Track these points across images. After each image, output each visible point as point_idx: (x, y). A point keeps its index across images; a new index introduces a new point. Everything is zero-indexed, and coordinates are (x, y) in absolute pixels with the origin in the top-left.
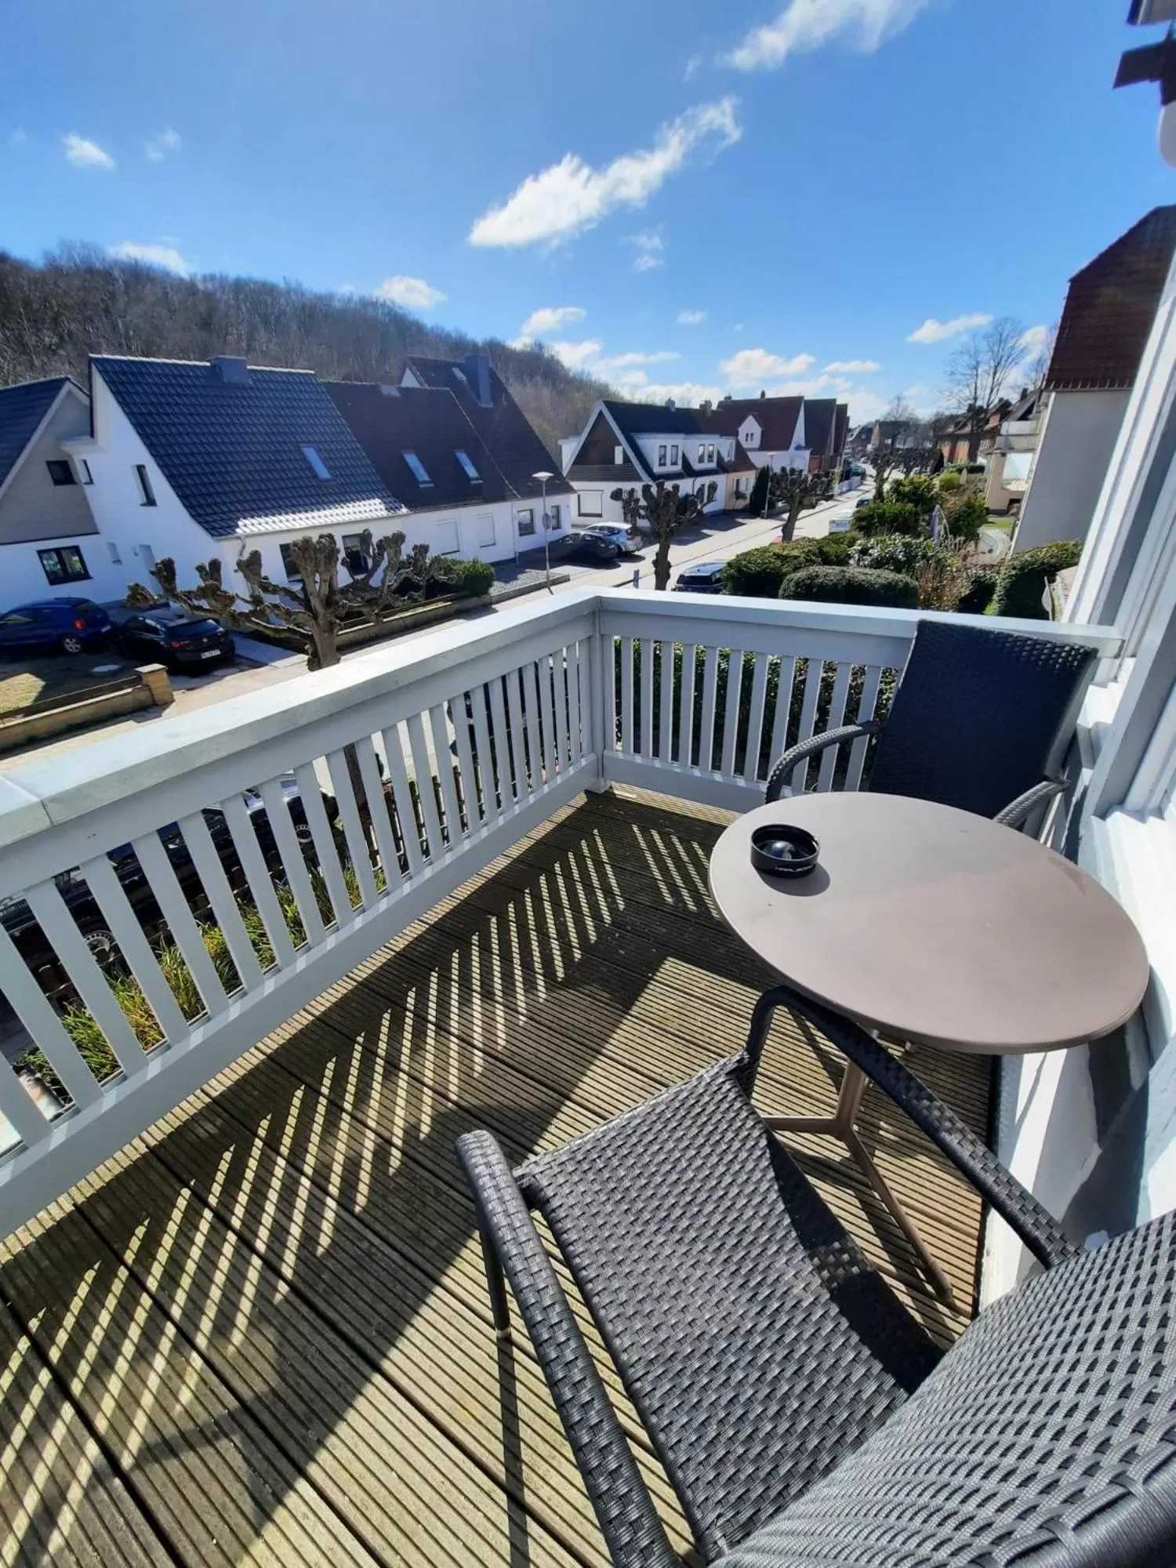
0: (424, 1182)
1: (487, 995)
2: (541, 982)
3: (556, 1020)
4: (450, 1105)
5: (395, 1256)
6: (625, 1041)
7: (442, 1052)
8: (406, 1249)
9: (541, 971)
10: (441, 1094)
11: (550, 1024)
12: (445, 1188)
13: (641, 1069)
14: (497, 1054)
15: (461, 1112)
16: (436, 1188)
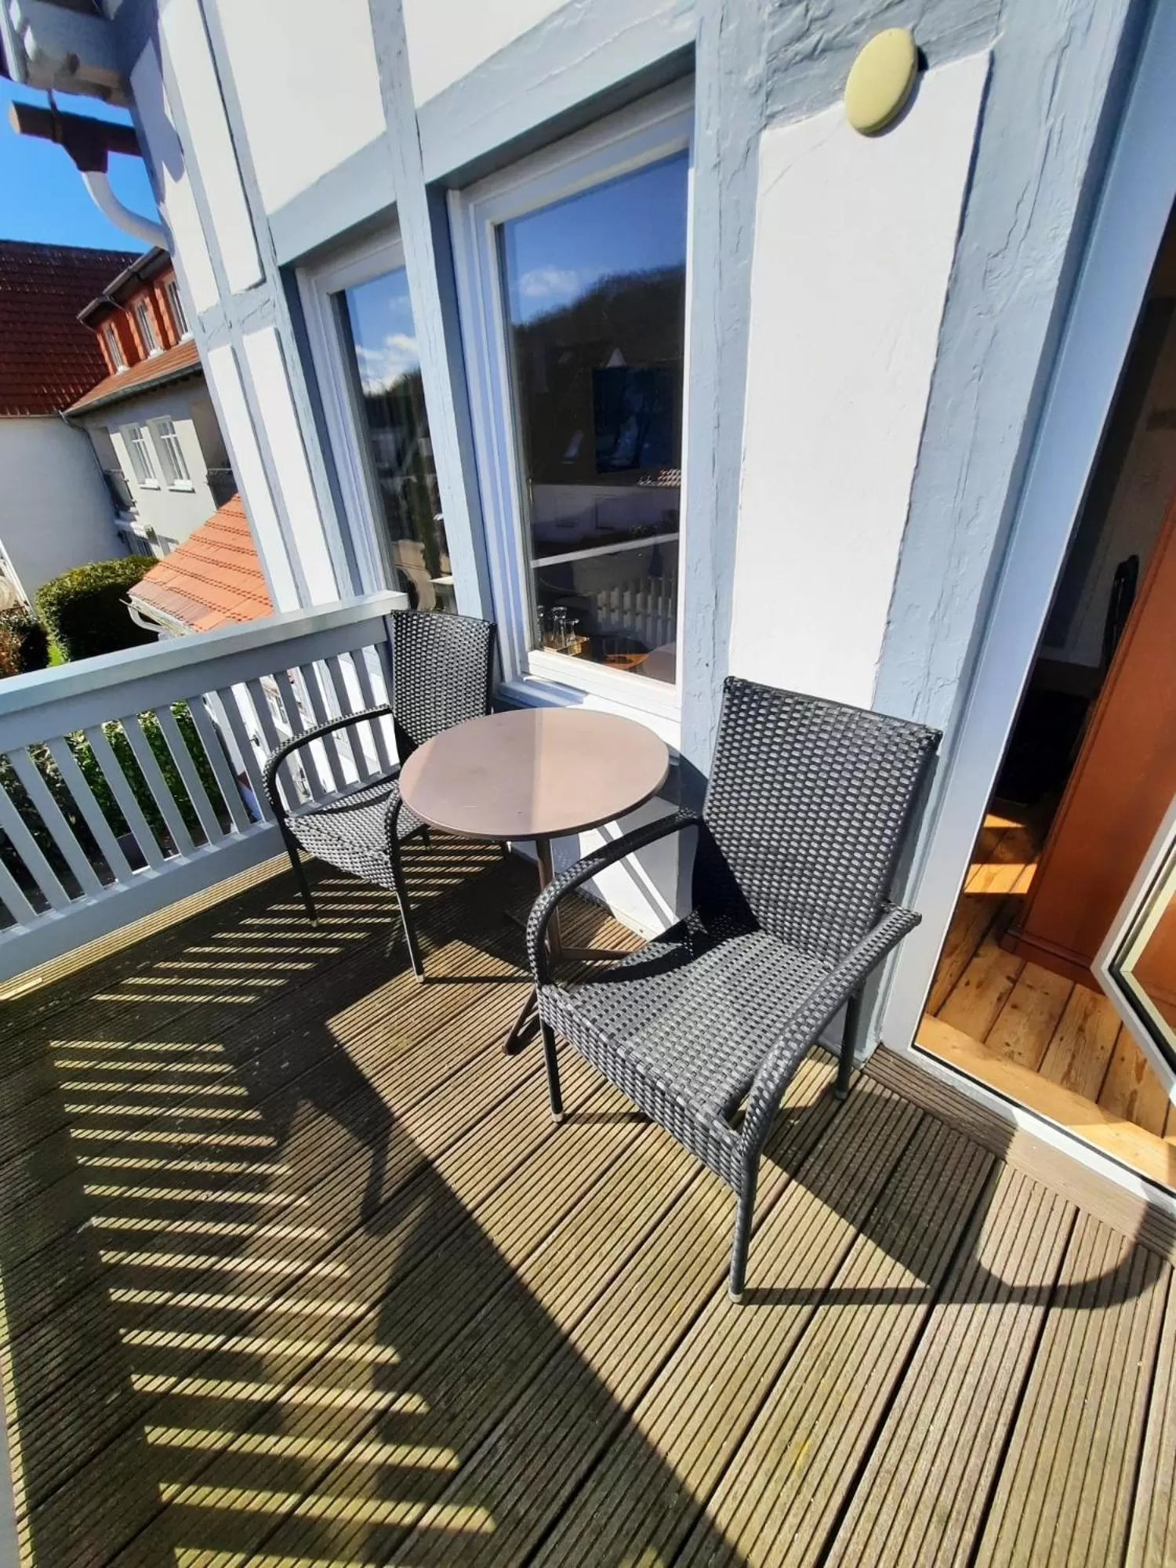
0: (456, 1356)
1: (233, 1246)
2: (261, 1169)
3: (328, 1160)
4: (371, 1315)
5: (525, 1398)
6: (398, 1090)
7: (285, 1327)
8: (524, 1381)
9: (244, 1165)
10: (347, 1330)
11: (329, 1167)
12: (472, 1324)
13: (435, 1084)
14: (333, 1242)
15: (388, 1300)
16: (466, 1338)
